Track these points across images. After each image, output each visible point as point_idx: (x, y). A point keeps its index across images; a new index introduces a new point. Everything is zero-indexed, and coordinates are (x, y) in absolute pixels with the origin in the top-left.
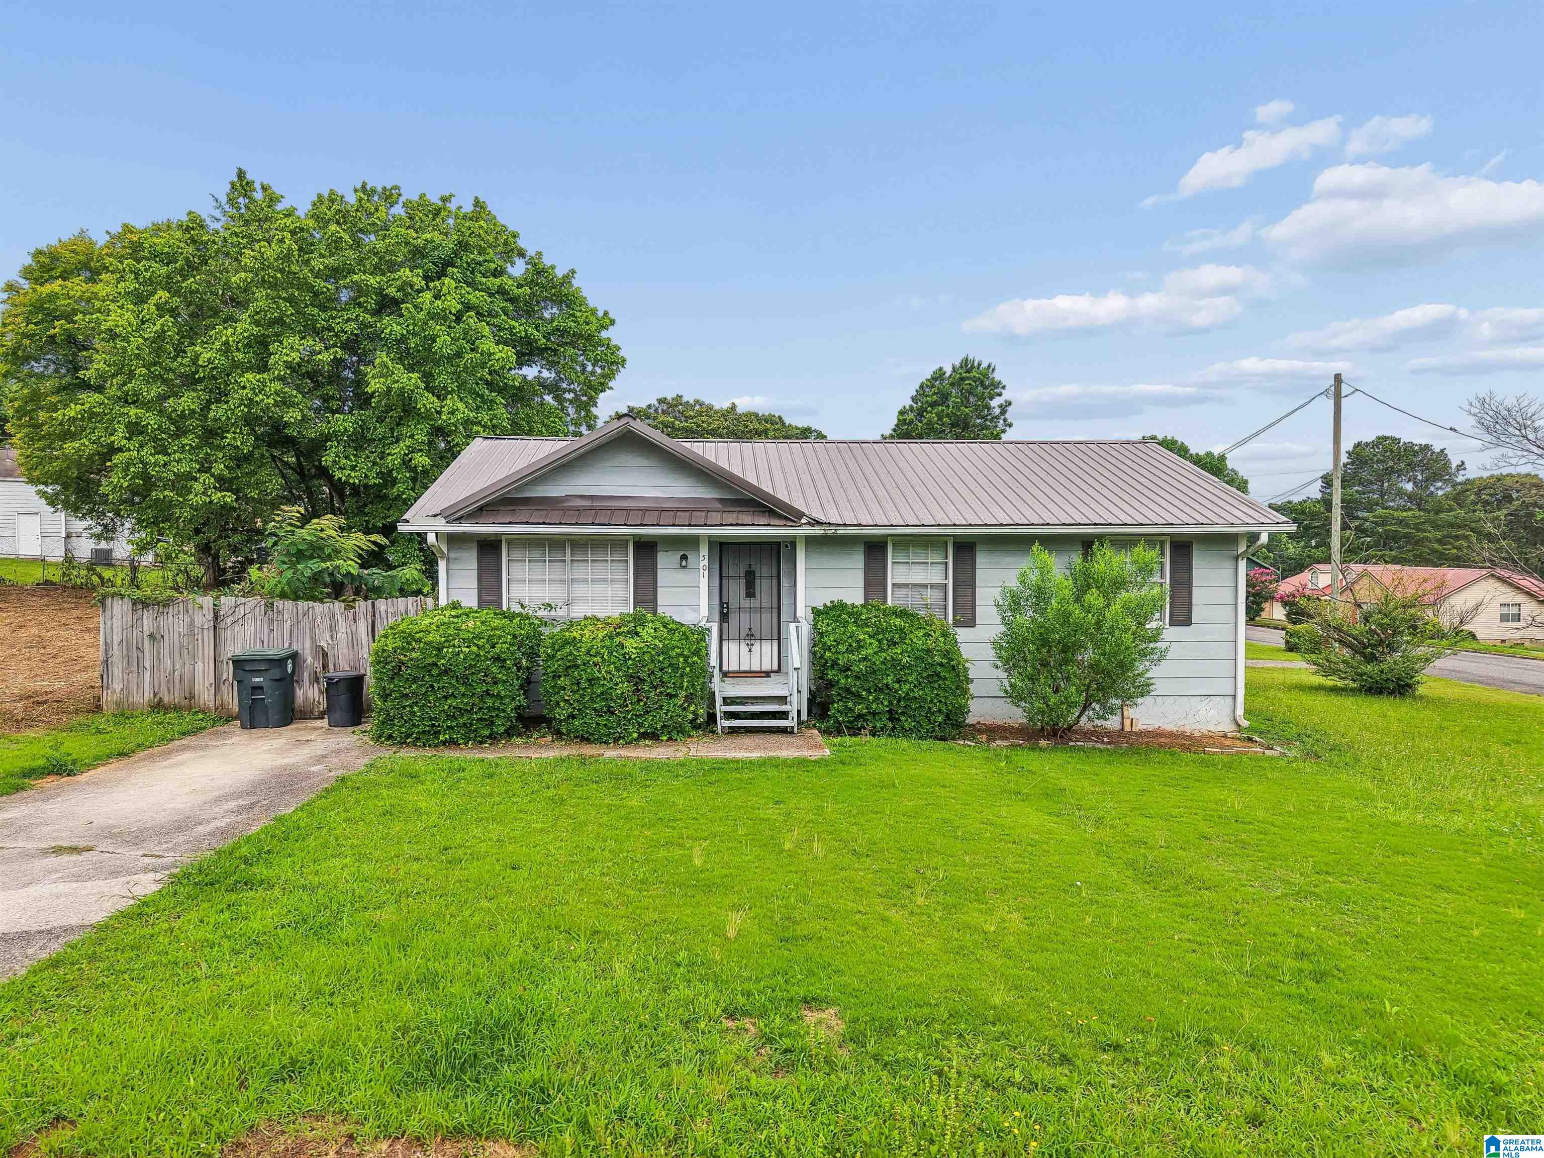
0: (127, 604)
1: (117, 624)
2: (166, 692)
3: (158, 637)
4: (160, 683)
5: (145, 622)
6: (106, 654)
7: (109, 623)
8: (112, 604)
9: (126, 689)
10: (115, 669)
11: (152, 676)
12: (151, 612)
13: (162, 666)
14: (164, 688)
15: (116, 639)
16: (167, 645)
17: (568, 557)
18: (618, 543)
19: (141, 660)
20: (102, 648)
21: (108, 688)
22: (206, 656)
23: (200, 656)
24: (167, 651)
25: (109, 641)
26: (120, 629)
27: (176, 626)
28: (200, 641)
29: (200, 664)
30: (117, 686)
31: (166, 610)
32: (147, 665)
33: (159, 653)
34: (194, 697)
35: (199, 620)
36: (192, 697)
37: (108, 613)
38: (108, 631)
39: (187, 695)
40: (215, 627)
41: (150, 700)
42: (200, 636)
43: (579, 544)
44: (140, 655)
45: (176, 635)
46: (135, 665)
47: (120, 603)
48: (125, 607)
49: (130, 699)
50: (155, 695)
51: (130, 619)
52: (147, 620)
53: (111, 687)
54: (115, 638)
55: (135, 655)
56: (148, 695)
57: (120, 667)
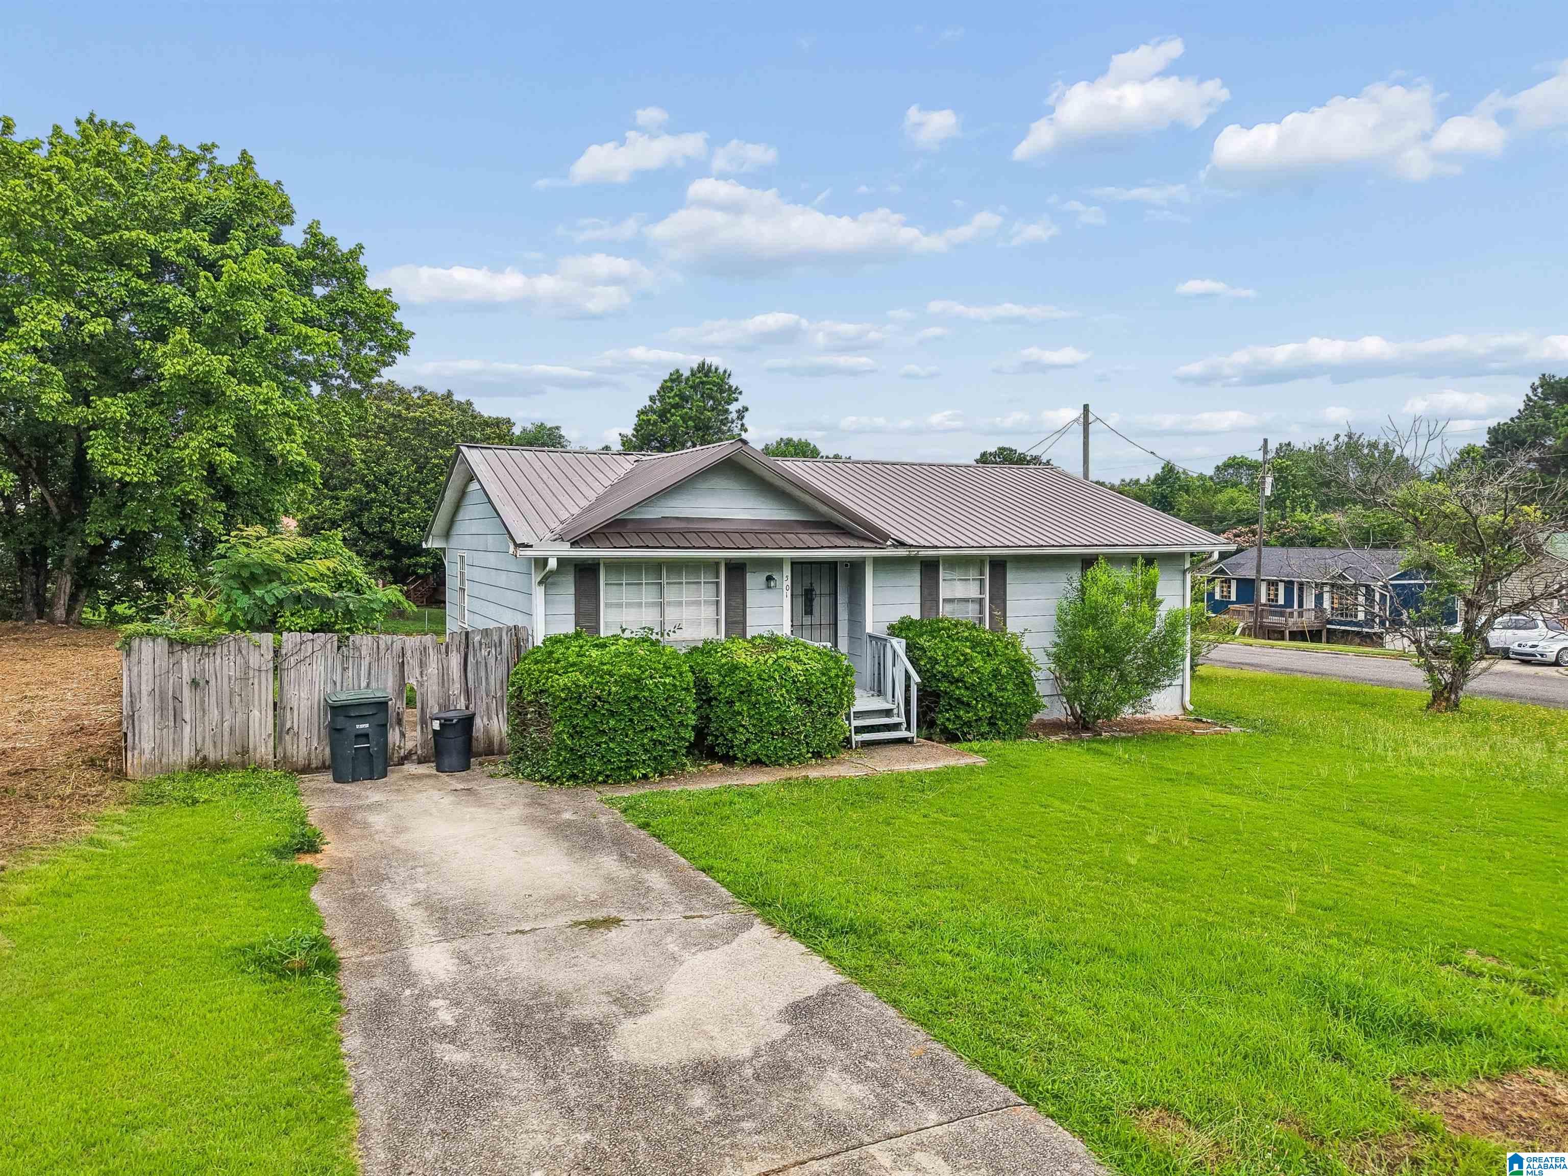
0: (162, 645)
1: (147, 670)
2: (211, 748)
3: (202, 683)
4: (204, 738)
5: (185, 665)
6: (132, 707)
7: (135, 670)
8: (140, 645)
9: (159, 747)
10: (145, 726)
11: (194, 728)
12: (192, 653)
13: (206, 718)
14: (209, 744)
15: (145, 689)
16: (213, 692)
17: (665, 580)
18: (712, 566)
19: (178, 713)
20: (126, 700)
21: (134, 748)
22: (263, 702)
23: (256, 703)
24: (213, 699)
25: (135, 691)
26: (151, 677)
27: (225, 669)
28: (256, 686)
29: (256, 713)
30: (147, 745)
31: (212, 651)
32: (187, 717)
33: (203, 702)
34: (248, 752)
35: (254, 660)
36: (245, 751)
37: (134, 657)
38: (135, 678)
39: (240, 750)
40: (276, 669)
41: (190, 759)
42: (256, 681)
43: (676, 566)
44: (178, 705)
45: (226, 680)
46: (171, 718)
47: (151, 644)
48: (158, 649)
49: (164, 760)
50: (198, 752)
51: (164, 664)
52: (187, 662)
53: (138, 747)
54: (143, 687)
55: (171, 707)
56: (188, 753)
57: (151, 723)
